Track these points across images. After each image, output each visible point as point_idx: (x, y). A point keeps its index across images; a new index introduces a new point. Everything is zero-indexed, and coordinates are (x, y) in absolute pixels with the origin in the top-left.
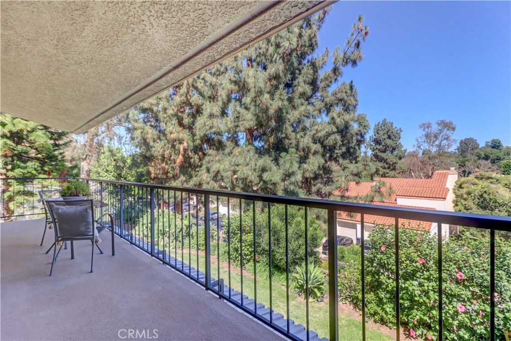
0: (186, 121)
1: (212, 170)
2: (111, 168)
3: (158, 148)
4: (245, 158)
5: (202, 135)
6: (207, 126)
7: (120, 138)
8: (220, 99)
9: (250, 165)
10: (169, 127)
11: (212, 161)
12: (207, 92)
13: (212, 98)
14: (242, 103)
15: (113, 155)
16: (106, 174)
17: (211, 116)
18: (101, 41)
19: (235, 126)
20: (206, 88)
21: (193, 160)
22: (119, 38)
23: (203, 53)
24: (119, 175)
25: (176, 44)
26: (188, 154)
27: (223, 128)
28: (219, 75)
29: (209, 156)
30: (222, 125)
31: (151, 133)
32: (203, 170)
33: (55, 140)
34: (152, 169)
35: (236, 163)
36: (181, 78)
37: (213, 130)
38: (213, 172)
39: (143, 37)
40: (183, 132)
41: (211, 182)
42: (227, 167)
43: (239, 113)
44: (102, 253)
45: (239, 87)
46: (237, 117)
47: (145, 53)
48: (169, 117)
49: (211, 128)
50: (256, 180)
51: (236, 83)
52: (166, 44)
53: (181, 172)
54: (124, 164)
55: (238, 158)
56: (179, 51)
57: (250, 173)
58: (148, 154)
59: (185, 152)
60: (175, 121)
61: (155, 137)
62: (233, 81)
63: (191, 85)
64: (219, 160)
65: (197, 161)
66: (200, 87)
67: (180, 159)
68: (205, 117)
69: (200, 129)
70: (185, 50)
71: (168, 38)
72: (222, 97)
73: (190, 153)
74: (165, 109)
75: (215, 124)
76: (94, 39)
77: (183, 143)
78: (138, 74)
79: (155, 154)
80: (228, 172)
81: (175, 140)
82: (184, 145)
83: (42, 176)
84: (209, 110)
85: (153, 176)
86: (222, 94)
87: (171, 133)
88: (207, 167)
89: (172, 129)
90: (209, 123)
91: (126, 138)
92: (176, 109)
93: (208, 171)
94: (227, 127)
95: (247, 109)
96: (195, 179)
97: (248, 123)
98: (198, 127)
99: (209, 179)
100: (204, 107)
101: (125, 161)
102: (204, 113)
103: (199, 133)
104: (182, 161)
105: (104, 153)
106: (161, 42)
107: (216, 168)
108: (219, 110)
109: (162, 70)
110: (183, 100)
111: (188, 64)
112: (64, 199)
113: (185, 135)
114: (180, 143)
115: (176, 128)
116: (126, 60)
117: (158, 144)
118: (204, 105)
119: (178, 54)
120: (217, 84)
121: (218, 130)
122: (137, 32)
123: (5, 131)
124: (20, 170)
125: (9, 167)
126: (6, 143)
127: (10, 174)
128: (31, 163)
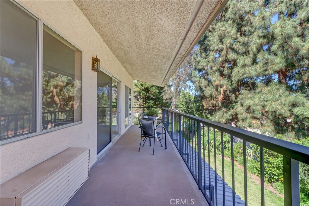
0: (226, 72)
1: (244, 105)
2: (184, 103)
3: (208, 91)
4: (274, 95)
5: (237, 80)
6: (241, 73)
7: (190, 87)
8: (251, 52)
9: (279, 101)
10: (214, 78)
11: (245, 98)
12: (242, 49)
13: (246, 53)
14: (271, 51)
15: (185, 96)
16: (182, 106)
17: (244, 66)
18: (147, 38)
19: (263, 70)
20: (241, 47)
21: (231, 98)
22: (153, 33)
23: (194, 23)
24: (187, 106)
25: (177, 25)
26: (227, 94)
27: (253, 73)
28: (251, 34)
29: (242, 94)
30: (252, 71)
31: (204, 83)
32: (238, 105)
33: (160, 90)
34: (204, 104)
35: (265, 99)
36: (190, 45)
37: (245, 76)
38: (246, 106)
39: (161, 28)
40: (223, 80)
41: (244, 114)
42: (256, 102)
43: (268, 60)
44: (162, 146)
45: (268, 39)
46: (265, 63)
47: (166, 37)
48: (214, 72)
49: (243, 74)
50: (288, 114)
51: (264, 37)
52: (172, 27)
53: (222, 105)
54: (190, 101)
55: (268, 95)
56: (180, 28)
57: (280, 108)
58: (202, 95)
59: (224, 93)
60: (217, 74)
61: (206, 85)
62: (262, 37)
63: (228, 48)
64: (251, 97)
65: (234, 99)
66: (236, 48)
67: (221, 97)
68: (239, 67)
69: (235, 76)
70: (183, 26)
71: (171, 23)
72: (253, 51)
73: (229, 94)
74: (211, 67)
75: (247, 71)
76: (145, 38)
77: (223, 87)
78: (169, 50)
79: (206, 95)
80: (258, 107)
81: (218, 86)
82: (224, 88)
83: (155, 107)
84: (241, 62)
85: (205, 108)
86: (253, 48)
87: (215, 81)
88: (240, 103)
89: (216, 79)
90: (242, 71)
91: (193, 87)
92: (219, 66)
93: (242, 105)
94: (257, 72)
95: (276, 55)
96: (232, 110)
97: (278, 66)
98: (234, 75)
99: (242, 111)
100: (238, 61)
101: (191, 99)
102: (238, 65)
103: (235, 79)
104: (222, 99)
105: (181, 95)
106: (170, 27)
107: (248, 103)
108: (250, 60)
109: (178, 44)
110: (224, 59)
111: (189, 35)
112: (148, 117)
113: (224, 81)
114: (221, 87)
115: (218, 78)
116: (161, 44)
117: (208, 89)
118: (238, 59)
119: (181, 30)
120: (249, 41)
121: (250, 75)
122: (157, 26)
123: (143, 88)
124: (147, 104)
125: (144, 102)
126: (143, 93)
127: (145, 105)
128: (151, 101)
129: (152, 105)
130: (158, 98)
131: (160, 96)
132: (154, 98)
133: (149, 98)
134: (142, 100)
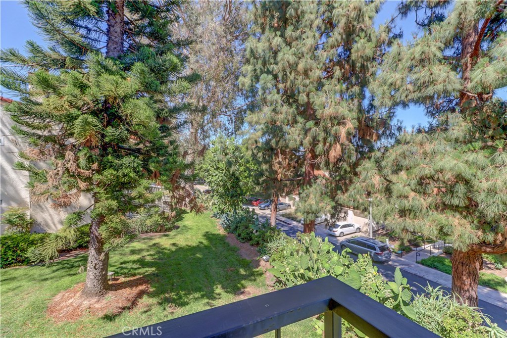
67: (336, 151)
82: (349, 126)
83: (144, 182)
123: (88, 99)
124: (111, 171)
125: (95, 166)
126: (86, 123)
127: (96, 177)
128: (126, 160)
129: (132, 175)
130: (158, 149)
131: (166, 141)
132: (141, 146)
133: (116, 148)
134: (81, 155)
